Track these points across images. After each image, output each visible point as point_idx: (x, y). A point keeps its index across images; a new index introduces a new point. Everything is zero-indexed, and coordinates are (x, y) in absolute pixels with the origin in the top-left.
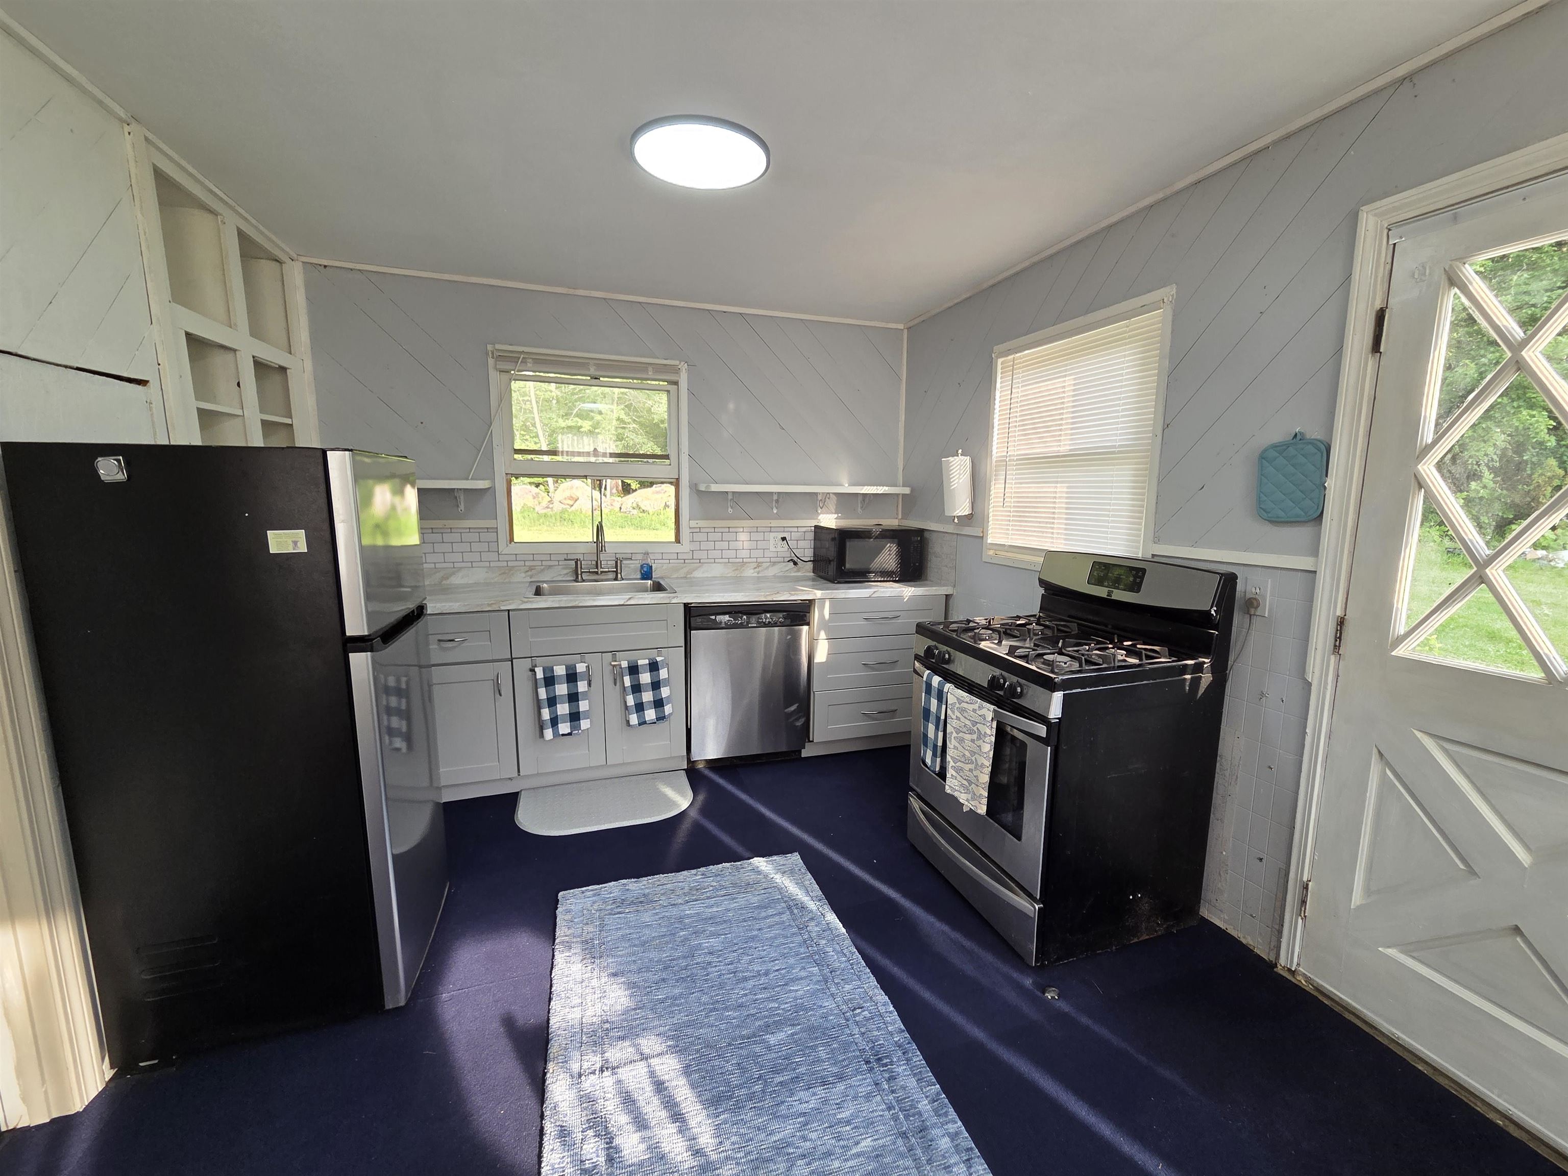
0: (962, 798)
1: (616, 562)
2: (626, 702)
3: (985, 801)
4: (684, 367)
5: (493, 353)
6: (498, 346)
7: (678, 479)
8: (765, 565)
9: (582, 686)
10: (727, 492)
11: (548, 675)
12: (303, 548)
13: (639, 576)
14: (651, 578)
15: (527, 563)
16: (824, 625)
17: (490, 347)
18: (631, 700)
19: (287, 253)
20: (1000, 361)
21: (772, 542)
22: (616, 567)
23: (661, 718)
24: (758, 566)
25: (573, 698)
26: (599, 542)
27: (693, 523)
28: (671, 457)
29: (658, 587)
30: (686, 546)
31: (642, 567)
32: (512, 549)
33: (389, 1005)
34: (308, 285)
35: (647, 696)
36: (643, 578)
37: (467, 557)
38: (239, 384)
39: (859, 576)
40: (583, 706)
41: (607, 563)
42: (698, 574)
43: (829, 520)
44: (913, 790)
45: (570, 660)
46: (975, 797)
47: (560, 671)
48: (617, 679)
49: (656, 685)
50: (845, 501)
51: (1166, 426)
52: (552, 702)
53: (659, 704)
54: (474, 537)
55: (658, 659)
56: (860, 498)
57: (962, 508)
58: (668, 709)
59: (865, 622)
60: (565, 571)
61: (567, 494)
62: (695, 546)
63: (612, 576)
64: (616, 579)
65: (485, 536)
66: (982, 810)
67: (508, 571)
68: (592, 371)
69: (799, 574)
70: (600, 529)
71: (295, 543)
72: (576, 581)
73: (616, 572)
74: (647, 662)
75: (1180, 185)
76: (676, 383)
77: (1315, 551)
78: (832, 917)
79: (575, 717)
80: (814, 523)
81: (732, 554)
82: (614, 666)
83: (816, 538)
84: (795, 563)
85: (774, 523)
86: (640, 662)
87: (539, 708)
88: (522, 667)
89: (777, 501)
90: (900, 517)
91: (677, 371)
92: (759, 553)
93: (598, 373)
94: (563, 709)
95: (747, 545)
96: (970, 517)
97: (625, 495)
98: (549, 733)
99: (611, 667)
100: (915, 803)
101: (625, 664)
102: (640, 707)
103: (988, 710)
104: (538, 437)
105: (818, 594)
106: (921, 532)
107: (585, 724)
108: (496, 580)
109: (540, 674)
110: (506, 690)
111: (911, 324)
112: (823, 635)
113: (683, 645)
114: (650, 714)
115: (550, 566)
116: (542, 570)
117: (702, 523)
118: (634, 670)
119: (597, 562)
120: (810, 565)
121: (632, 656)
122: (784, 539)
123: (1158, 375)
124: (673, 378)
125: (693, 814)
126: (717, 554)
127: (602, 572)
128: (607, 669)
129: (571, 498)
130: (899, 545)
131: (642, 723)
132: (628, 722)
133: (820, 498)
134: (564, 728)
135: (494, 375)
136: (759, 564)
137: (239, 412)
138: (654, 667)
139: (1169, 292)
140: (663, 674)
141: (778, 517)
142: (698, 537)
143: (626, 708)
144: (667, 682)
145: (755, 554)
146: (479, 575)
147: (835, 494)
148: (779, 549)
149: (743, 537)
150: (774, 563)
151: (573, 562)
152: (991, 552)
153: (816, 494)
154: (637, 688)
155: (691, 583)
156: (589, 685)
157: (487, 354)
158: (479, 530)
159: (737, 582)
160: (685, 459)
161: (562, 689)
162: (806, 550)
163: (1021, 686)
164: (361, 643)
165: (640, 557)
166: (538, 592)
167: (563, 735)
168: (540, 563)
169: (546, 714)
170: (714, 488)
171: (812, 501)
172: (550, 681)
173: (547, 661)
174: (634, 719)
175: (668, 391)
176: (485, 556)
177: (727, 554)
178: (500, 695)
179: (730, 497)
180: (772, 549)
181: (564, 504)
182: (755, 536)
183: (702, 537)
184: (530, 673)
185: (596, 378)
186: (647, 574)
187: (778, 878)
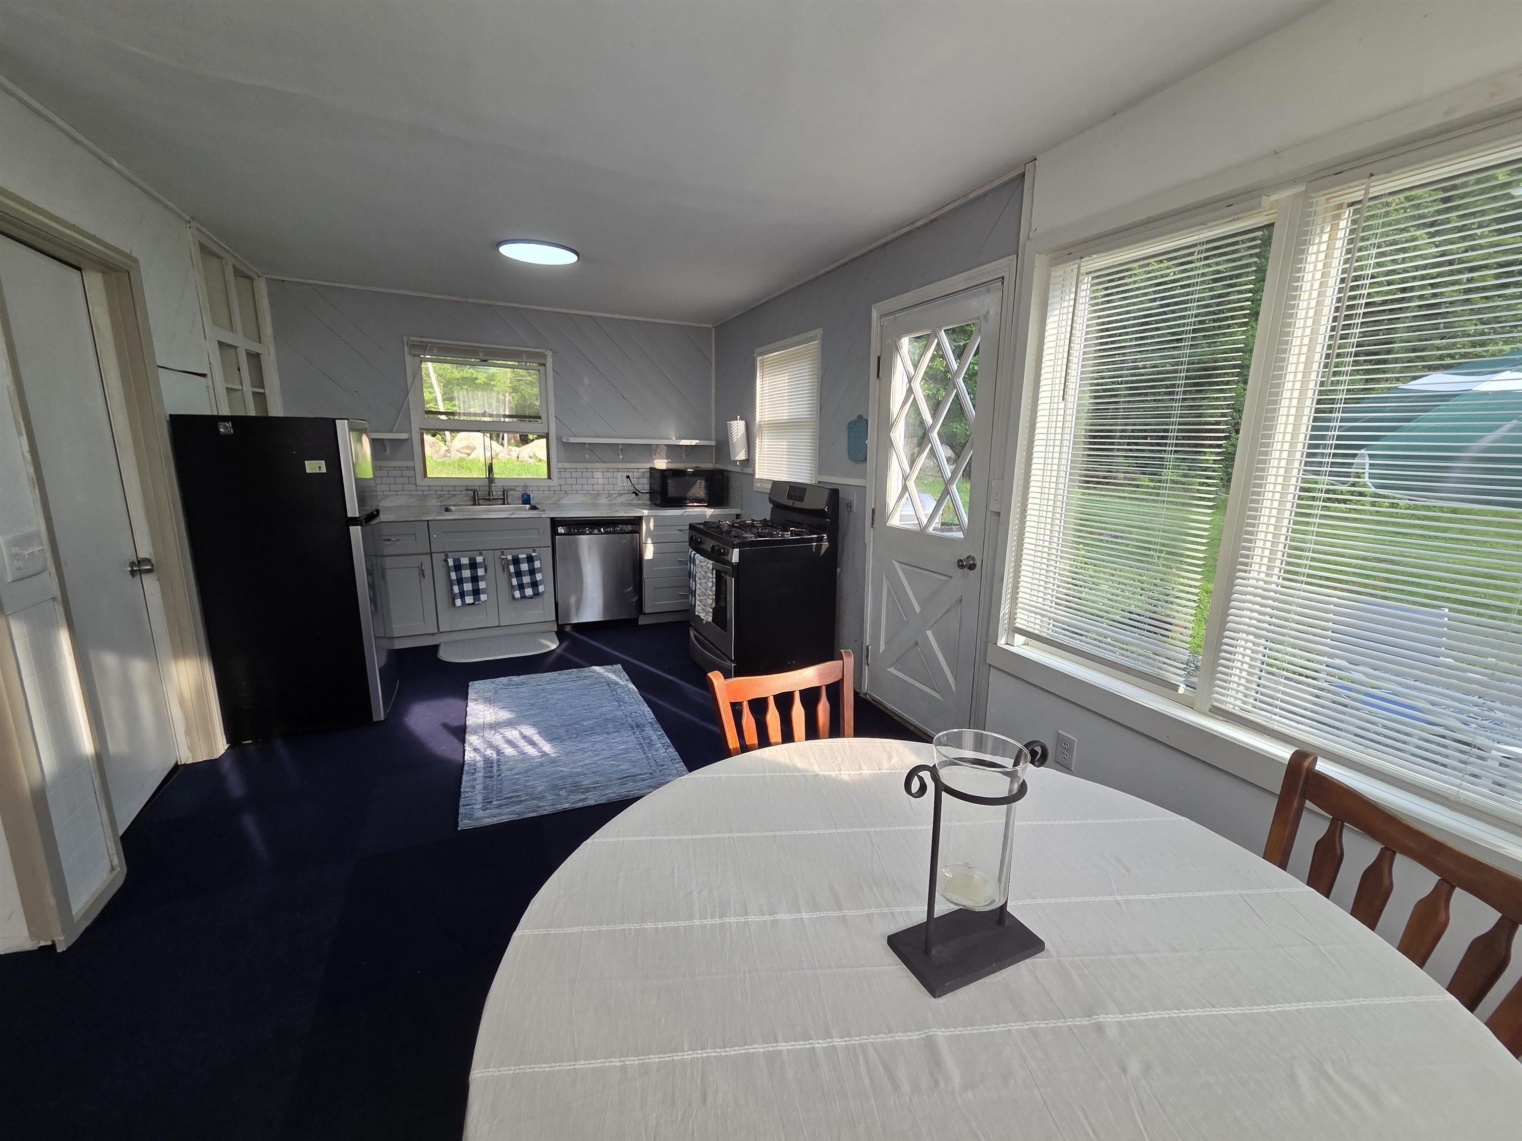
0: (702, 615)
1: (504, 492)
2: (511, 583)
3: (711, 614)
4: (549, 353)
5: (407, 342)
6: (411, 338)
7: (548, 434)
8: (614, 496)
9: (481, 572)
10: (584, 443)
11: (457, 563)
12: (324, 470)
13: (521, 502)
14: (529, 504)
15: (438, 493)
16: (650, 533)
17: (405, 339)
18: (515, 582)
19: (256, 273)
20: (759, 359)
21: (619, 479)
22: (504, 495)
23: (537, 594)
24: (609, 496)
25: (475, 579)
26: (491, 479)
27: (560, 465)
28: (542, 417)
29: (534, 508)
30: (555, 482)
31: (523, 495)
32: (425, 482)
33: (375, 719)
34: (270, 295)
35: (526, 579)
36: (523, 504)
37: (393, 487)
38: (239, 369)
39: (679, 502)
40: (482, 585)
41: (497, 493)
42: (563, 502)
43: (661, 464)
44: (692, 626)
45: (472, 554)
46: (707, 613)
47: (465, 561)
48: (505, 568)
49: (532, 572)
50: (673, 451)
51: (821, 408)
52: (460, 581)
53: (534, 584)
54: (398, 473)
55: (534, 554)
56: (684, 448)
57: (741, 456)
58: (541, 588)
59: (678, 532)
60: (465, 499)
61: (465, 443)
62: (562, 481)
63: (501, 502)
64: (504, 504)
65: (405, 473)
66: (710, 619)
67: (423, 497)
68: (481, 356)
69: (640, 502)
70: (490, 469)
71: (320, 468)
72: (475, 504)
73: (504, 499)
74: (525, 556)
75: (821, 272)
76: (544, 365)
77: (864, 477)
78: (632, 686)
79: (476, 592)
80: (649, 466)
81: (590, 487)
82: (503, 559)
83: (651, 477)
84: (637, 495)
85: (620, 465)
86: (521, 556)
87: (451, 586)
88: (438, 559)
89: (622, 450)
90: (714, 462)
91: (545, 357)
92: (610, 487)
93: (485, 358)
94: (468, 587)
95: (601, 481)
96: (747, 460)
97: (523, 444)
98: (458, 602)
99: (500, 560)
100: (692, 633)
101: (510, 557)
102: (521, 587)
103: (710, 564)
104: (433, 388)
105: (646, 512)
106: (722, 472)
107: (483, 597)
108: (415, 504)
109: (451, 563)
110: (428, 573)
111: (717, 325)
112: (649, 541)
113: (551, 545)
114: (529, 592)
115: (455, 495)
116: (449, 498)
117: (566, 465)
118: (516, 561)
119: (489, 492)
120: (648, 496)
121: (515, 552)
122: (628, 477)
123: (818, 378)
124: (543, 361)
125: (559, 651)
126: (579, 487)
127: (493, 499)
128: (498, 561)
129: (468, 447)
130: (706, 481)
131: (523, 597)
132: (513, 596)
133: (654, 447)
134: (469, 600)
135: (408, 358)
136: (610, 495)
137: (240, 387)
138: (530, 560)
139: (819, 332)
140: (537, 564)
141: (623, 461)
142: (563, 475)
143: (512, 586)
144: (540, 570)
145: (607, 487)
146: (402, 500)
147: (665, 445)
148: (625, 484)
149: (599, 475)
150: (621, 494)
151: (472, 492)
152: (758, 485)
153: (651, 445)
154: (519, 574)
155: (557, 505)
156: (486, 572)
157: (404, 343)
158: (401, 468)
159: (594, 506)
160: (552, 420)
161: (466, 573)
162: (644, 485)
163: (724, 549)
164: (354, 521)
165: (521, 489)
166: (447, 510)
167: (469, 604)
168: (447, 493)
169: (456, 589)
170: (572, 440)
171: (649, 451)
172: (458, 567)
173: (457, 555)
174: (517, 594)
175: (539, 371)
176: (406, 487)
177: (586, 487)
178: (424, 577)
179: (587, 446)
180: (620, 484)
181: (462, 453)
182: (607, 475)
183: (568, 475)
184: (444, 563)
185: (484, 361)
186: (526, 500)
187: (606, 674)
